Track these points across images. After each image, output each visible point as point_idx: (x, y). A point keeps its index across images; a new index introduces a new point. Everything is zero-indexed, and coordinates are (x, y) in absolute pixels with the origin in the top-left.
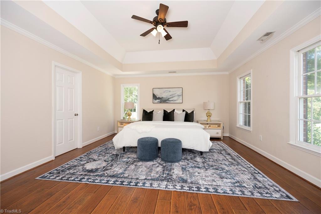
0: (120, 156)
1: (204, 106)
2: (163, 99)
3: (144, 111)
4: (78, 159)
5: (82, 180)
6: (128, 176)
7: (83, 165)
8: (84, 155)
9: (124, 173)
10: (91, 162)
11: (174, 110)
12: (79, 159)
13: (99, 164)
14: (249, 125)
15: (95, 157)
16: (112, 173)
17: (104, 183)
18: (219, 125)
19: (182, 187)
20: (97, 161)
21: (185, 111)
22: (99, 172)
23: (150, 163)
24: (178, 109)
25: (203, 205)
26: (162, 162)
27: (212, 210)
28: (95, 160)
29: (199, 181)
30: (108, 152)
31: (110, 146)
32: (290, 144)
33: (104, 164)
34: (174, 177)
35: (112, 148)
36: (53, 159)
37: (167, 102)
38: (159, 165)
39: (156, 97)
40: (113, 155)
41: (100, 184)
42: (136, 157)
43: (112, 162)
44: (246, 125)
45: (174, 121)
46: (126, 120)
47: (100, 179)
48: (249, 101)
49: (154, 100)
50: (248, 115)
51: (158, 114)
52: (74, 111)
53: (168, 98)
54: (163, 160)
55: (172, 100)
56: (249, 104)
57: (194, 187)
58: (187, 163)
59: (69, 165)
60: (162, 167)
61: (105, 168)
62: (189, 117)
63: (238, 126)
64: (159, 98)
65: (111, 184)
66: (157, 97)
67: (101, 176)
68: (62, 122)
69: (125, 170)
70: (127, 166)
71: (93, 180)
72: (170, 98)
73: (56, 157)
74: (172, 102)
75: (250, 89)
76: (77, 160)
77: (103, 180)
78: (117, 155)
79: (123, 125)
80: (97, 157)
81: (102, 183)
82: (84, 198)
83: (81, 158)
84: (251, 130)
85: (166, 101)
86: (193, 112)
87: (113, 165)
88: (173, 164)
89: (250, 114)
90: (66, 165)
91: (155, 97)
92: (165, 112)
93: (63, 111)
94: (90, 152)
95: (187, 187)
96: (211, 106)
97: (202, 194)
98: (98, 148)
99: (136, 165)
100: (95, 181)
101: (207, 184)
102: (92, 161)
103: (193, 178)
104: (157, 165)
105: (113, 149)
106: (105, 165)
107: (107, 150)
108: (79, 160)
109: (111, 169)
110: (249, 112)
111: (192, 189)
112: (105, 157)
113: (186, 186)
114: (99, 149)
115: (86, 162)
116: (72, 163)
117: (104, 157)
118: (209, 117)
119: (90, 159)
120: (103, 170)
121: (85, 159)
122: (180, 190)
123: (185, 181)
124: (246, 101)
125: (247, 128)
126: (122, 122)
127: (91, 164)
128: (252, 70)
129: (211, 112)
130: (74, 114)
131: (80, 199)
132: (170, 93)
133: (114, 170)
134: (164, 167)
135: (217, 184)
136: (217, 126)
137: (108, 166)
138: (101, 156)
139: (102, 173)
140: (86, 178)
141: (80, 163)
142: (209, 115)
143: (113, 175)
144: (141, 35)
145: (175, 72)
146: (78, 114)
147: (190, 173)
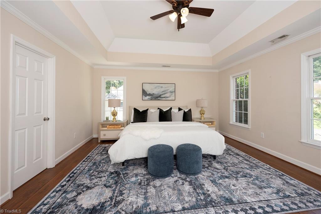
0: (123, 174)
1: (197, 103)
2: (154, 96)
3: (135, 109)
4: (58, 189)
6: (156, 208)
7: (74, 200)
8: (65, 181)
9: (148, 205)
10: (83, 191)
11: (171, 109)
12: (60, 190)
13: (101, 194)
14: (246, 122)
15: (87, 182)
16: (130, 207)
18: (212, 122)
20: (93, 187)
21: (182, 110)
23: (170, 180)
24: (175, 107)
26: (182, 176)
28: (88, 188)
29: (244, 198)
30: (100, 169)
31: (98, 158)
32: (301, 142)
33: (108, 193)
34: (214, 196)
35: (102, 161)
36: (10, 197)
37: (159, 98)
38: (183, 181)
39: (147, 93)
40: (112, 173)
42: (146, 173)
43: (118, 187)
44: (241, 121)
45: (171, 121)
46: (110, 121)
48: (245, 99)
49: (144, 97)
50: (244, 113)
51: (154, 113)
52: (42, 113)
53: (159, 95)
54: (181, 172)
55: (164, 97)
56: (246, 102)
57: (248, 208)
58: (210, 173)
59: (47, 206)
60: (187, 183)
61: (114, 200)
63: (231, 123)
64: (149, 95)
66: (148, 93)
68: (25, 131)
69: (146, 198)
70: (143, 191)
72: (162, 95)
73: (14, 192)
76: (57, 193)
78: (117, 173)
79: (106, 127)
80: (89, 181)
83: (63, 186)
84: (250, 128)
85: (157, 98)
86: (190, 110)
87: (121, 191)
88: (196, 176)
89: (247, 112)
90: (40, 206)
91: (144, 93)
93: (27, 115)
94: (73, 173)
96: (205, 104)
98: (81, 164)
99: (155, 187)
101: (256, 200)
102: (84, 189)
103: (234, 194)
104: (181, 181)
105: (104, 163)
106: (110, 194)
107: (97, 167)
108: (61, 193)
109: (123, 200)
110: (246, 110)
112: (102, 179)
114: (82, 166)
115: (75, 194)
116: (51, 201)
117: (100, 179)
118: (202, 114)
119: (79, 186)
120: (113, 203)
121: (71, 189)
123: (231, 201)
124: (240, 99)
125: (243, 125)
126: (103, 124)
127: (86, 196)
128: (250, 70)
129: (204, 109)
130: (43, 119)
132: (162, 89)
133: (129, 201)
134: (191, 183)
135: (264, 198)
136: (211, 124)
137: (115, 194)
138: (93, 177)
141: (65, 197)
142: (202, 113)
143: (135, 211)
144: (151, 18)
145: (169, 66)
146: (49, 118)
147: (225, 187)
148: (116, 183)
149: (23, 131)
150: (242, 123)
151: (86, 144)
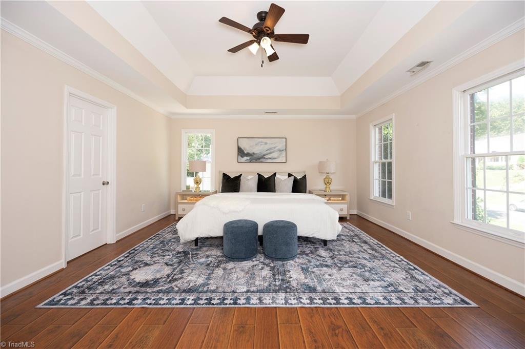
0: (192, 254)
1: (321, 167)
2: (255, 156)
3: (224, 175)
4: (113, 264)
5: (133, 302)
6: (215, 288)
7: (127, 274)
8: (123, 256)
9: (208, 285)
10: (140, 267)
11: (275, 174)
12: (115, 265)
13: (158, 271)
14: (390, 197)
15: (147, 259)
16: (186, 285)
17: (177, 304)
18: (343, 197)
19: (311, 299)
20: (152, 265)
21: (292, 175)
22: (162, 286)
23: (247, 264)
24: (281, 173)
25: (352, 327)
26: (267, 260)
27: (367, 332)
28: (146, 264)
29: (334, 289)
30: (167, 248)
31: (169, 236)
32: (454, 223)
33: (167, 270)
34: (294, 284)
35: (173, 240)
36: (64, 266)
37: (262, 160)
38: (263, 266)
39: (244, 153)
40: (179, 253)
41: (170, 306)
42: (221, 255)
43: (180, 266)
44: (384, 196)
45: (275, 192)
46: (191, 191)
47: (167, 298)
48: (389, 160)
49: (240, 157)
50: (388, 182)
51: (249, 181)
52: (101, 176)
53: (262, 154)
54: (267, 257)
55: (270, 158)
56: (390, 164)
57: (330, 298)
58: (307, 261)
59: (99, 277)
60: (268, 268)
61: (171, 278)
62: (299, 186)
63: (372, 198)
64: (248, 155)
65: (190, 304)
66: (246, 152)
67: (167, 292)
68: (81, 196)
69: (208, 279)
70: (209, 272)
71: (154, 301)
72: (267, 154)
73: (68, 263)
74: (269, 161)
75: (391, 143)
76: (112, 266)
77: (174, 299)
78: (186, 253)
79: (186, 199)
80: (149, 258)
81: (173, 304)
82: (146, 335)
83: (120, 261)
84: (394, 204)
85: (259, 159)
86: (305, 177)
87: (182, 270)
88: (285, 262)
89: (391, 179)
90: (92, 276)
91: (241, 152)
92: (260, 177)
93: (82, 176)
94: (134, 249)
95: (319, 299)
96: (332, 168)
97: (345, 308)
98: (147, 241)
99: (224, 269)
100: (160, 302)
101: (348, 291)
102: (142, 266)
103: (324, 283)
104: (261, 266)
105: (174, 242)
106: (169, 272)
107: (164, 246)
108: (116, 267)
109: (182, 278)
110: (390, 177)
111: (328, 301)
112: (165, 257)
113: (317, 298)
114: (148, 243)
115: (130, 268)
116: (104, 273)
117: (163, 257)
118: (328, 184)
119: (137, 262)
120: (168, 280)
121: (127, 264)
122: (310, 306)
123: (313, 290)
124: (384, 160)
125: (386, 200)
126: (183, 195)
127: (142, 272)
128: (394, 114)
129: (331, 176)
130: (102, 183)
131: (140, 337)
132: (267, 147)
133: (188, 280)
134: (272, 269)
135: (362, 290)
136: (340, 199)
137: (175, 272)
138: (156, 255)
139: (167, 286)
140: (139, 298)
141: (119, 271)
142: (328, 182)
143: (190, 289)
144: (228, 51)
145: (275, 112)
146: (108, 182)
147: (317, 275)
148: (180, 263)
149: (79, 194)
150: (385, 197)
151: (159, 221)
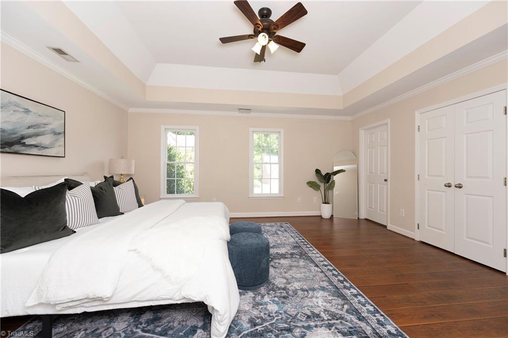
5: (395, 333)
17: (364, 297)
22: (351, 321)
41: (369, 301)
47: (363, 307)
63: (163, 196)
65: (356, 290)
67: (356, 312)
71: (376, 315)
74: (34, 151)
77: (359, 302)
81: (365, 299)
85: (11, 145)
100: (373, 310)
139: (349, 317)
140: (385, 331)
143: (338, 297)
